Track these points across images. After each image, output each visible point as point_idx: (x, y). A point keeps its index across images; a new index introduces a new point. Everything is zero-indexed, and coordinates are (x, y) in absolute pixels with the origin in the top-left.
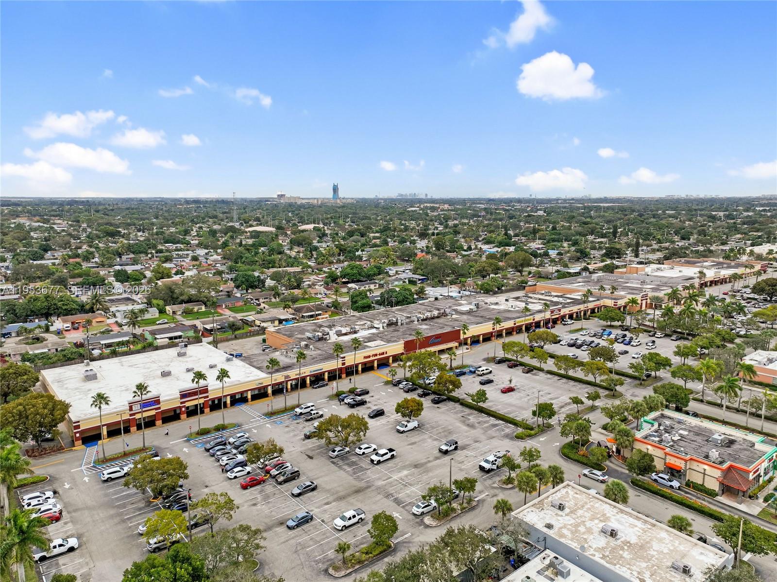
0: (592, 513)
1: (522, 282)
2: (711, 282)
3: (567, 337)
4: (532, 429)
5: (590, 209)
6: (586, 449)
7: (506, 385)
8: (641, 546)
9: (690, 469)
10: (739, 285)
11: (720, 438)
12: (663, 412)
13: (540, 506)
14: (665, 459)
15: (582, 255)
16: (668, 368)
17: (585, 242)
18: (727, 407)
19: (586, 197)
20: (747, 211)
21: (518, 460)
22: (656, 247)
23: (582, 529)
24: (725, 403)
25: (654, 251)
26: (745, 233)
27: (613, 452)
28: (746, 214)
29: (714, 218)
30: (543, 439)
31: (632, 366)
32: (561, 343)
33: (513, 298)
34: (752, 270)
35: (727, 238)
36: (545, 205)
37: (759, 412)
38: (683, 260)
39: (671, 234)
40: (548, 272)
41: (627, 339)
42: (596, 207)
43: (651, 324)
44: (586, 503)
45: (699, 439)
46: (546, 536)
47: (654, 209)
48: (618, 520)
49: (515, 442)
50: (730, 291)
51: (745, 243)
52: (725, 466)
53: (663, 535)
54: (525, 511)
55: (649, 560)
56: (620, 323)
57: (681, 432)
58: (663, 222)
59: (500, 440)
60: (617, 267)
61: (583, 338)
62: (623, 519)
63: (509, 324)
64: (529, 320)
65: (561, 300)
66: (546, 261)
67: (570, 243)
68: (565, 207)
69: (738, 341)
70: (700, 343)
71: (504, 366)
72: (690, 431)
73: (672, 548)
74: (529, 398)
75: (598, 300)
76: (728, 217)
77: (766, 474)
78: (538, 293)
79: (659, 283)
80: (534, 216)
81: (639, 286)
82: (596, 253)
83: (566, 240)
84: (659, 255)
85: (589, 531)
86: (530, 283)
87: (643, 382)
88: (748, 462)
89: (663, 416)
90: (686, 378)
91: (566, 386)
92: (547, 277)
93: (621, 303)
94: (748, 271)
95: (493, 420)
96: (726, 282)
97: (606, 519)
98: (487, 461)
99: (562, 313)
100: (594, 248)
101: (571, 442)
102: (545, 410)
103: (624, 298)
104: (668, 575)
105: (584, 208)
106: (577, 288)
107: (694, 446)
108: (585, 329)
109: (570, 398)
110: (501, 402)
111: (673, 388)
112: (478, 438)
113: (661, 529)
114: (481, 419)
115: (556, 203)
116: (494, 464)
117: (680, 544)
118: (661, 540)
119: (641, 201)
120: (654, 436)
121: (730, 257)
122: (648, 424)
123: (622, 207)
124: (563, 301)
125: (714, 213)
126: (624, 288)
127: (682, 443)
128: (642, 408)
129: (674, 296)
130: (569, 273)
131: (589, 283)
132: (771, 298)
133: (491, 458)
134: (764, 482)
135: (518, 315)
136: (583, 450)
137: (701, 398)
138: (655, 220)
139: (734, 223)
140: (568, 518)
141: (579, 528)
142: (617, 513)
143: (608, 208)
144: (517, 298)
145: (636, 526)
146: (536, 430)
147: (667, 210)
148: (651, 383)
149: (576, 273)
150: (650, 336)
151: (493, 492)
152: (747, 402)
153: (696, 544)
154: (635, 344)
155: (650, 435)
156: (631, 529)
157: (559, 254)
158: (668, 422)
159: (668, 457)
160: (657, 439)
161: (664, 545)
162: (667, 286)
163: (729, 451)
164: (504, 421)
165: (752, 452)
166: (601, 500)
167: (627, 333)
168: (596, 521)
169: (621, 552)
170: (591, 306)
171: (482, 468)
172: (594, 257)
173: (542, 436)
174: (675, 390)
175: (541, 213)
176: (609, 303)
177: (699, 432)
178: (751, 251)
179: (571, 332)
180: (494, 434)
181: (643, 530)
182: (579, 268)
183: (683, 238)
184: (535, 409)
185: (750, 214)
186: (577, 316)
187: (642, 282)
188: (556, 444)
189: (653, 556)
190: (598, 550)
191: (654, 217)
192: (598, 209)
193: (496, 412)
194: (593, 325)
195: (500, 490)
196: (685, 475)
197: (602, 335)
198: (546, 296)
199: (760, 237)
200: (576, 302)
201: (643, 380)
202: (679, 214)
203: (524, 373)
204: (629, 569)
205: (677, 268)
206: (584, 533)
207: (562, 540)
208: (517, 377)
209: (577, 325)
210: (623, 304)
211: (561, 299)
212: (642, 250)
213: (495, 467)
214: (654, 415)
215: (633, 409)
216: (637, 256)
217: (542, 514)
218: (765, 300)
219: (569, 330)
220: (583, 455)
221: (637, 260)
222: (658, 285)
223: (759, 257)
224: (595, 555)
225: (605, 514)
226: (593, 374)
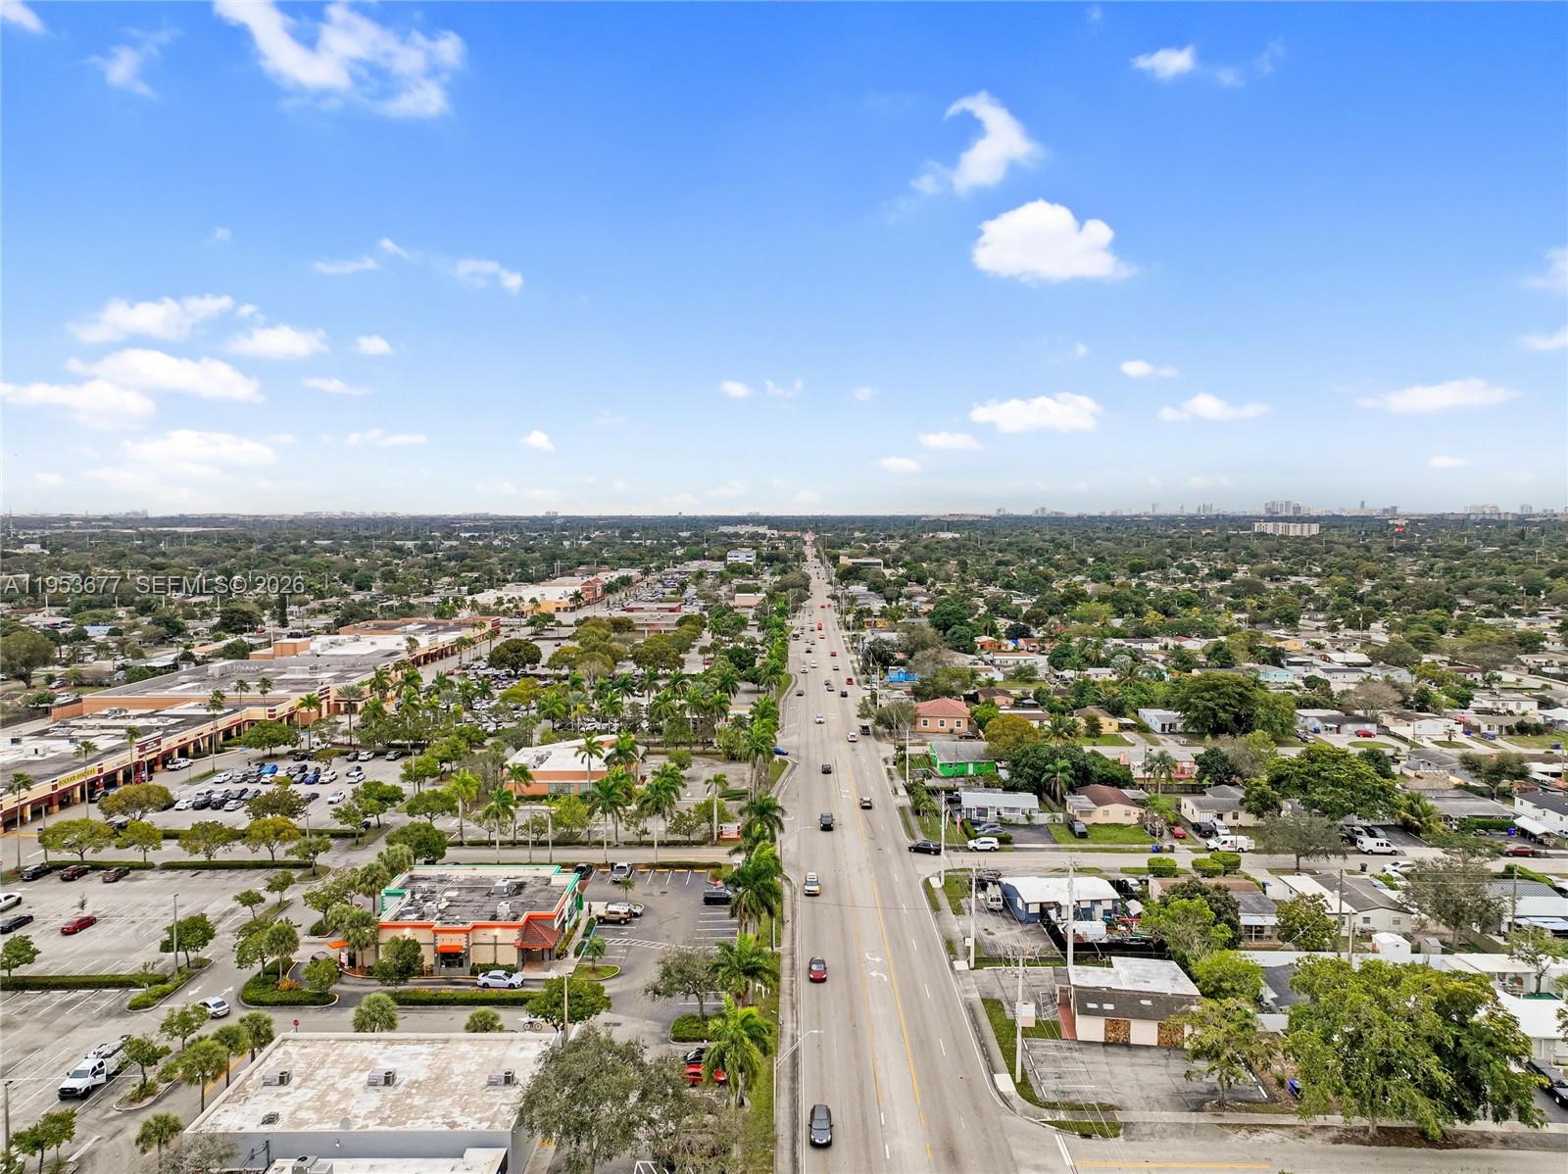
0: (342, 1066)
1: (40, 699)
2: (426, 657)
3: (188, 792)
4: (164, 981)
5: (157, 538)
6: (291, 977)
7: (71, 916)
8: (437, 1078)
9: (474, 944)
10: (467, 656)
11: (506, 884)
12: (413, 873)
13: (242, 1096)
14: (434, 944)
15: (170, 630)
16: (398, 803)
17: (167, 605)
18: (501, 843)
19: (136, 513)
20: (449, 539)
21: (160, 1041)
22: (315, 605)
23: (333, 1097)
24: (496, 837)
25: (313, 613)
26: (455, 575)
27: (342, 965)
28: (447, 543)
29: (400, 551)
30: (196, 991)
31: (339, 814)
32: (177, 806)
33: (30, 735)
34: (484, 631)
35: (430, 583)
36: (38, 532)
37: (543, 838)
38: (371, 624)
39: (335, 581)
40: (100, 672)
41: (310, 773)
42: (167, 534)
43: (345, 740)
44: (328, 1055)
45: (476, 896)
46: (269, 1138)
47: (292, 536)
48: (389, 1058)
49: (131, 1019)
50: (458, 668)
51: (459, 591)
52: (522, 920)
53: (465, 1047)
54: (211, 1118)
55: (454, 1091)
56: (289, 748)
57: (447, 894)
58: (314, 560)
59: (92, 1026)
60: (252, 647)
61: (223, 788)
62: (398, 1053)
63: (41, 790)
64: (92, 772)
65: (154, 722)
66: (86, 650)
67: (132, 608)
68: (92, 536)
69: (488, 742)
70: (439, 754)
71: (51, 882)
72: (460, 889)
73: (481, 1061)
74: (136, 926)
75: (235, 711)
76: (424, 548)
77: (570, 916)
78: (93, 717)
79: (341, 667)
80: (17, 554)
81: (308, 676)
82: (202, 626)
83: (121, 603)
84: (324, 620)
85: (347, 1094)
86: (59, 700)
87: (360, 839)
88: (549, 906)
89: (412, 879)
90: (430, 810)
91: (214, 883)
92: (99, 683)
93: (282, 710)
94: (478, 632)
95: (58, 996)
96: (447, 655)
97: (367, 1063)
98: (77, 1074)
99: (164, 747)
100: (192, 616)
101: (259, 975)
102: (193, 932)
103: (288, 700)
104: (486, 1099)
105: (142, 536)
106: (187, 695)
107: (472, 909)
108: (222, 771)
109: (236, 898)
110: (68, 955)
111: (419, 830)
112: (34, 1042)
113: (459, 1041)
114: (26, 1004)
115: (68, 527)
116: (98, 1073)
117: (490, 1050)
118: (463, 1057)
119: (258, 522)
120: (409, 912)
121: (444, 612)
122: (393, 898)
123: (226, 533)
124: (161, 724)
125: (398, 543)
126: (283, 683)
127: (453, 910)
128: (380, 872)
129: (379, 684)
130: (153, 669)
131: (204, 683)
132: (516, 671)
133: (89, 1064)
134: (570, 930)
135: (59, 767)
136: (285, 981)
137: (459, 839)
138: (299, 557)
139: (435, 558)
140: (300, 1092)
141: (328, 1098)
142: (385, 1048)
143: (197, 536)
144: (42, 734)
145: (421, 1054)
146: (177, 978)
147: (316, 539)
148: (373, 837)
149: (165, 667)
150: (349, 761)
151: (109, 1128)
152: (526, 827)
153: (512, 1040)
154: (327, 779)
155: (403, 914)
156: (414, 1062)
157: (113, 632)
158: (425, 885)
159: (440, 936)
160: (415, 916)
161: (469, 1062)
162: (357, 671)
163: (520, 899)
164: (91, 988)
165: (549, 891)
166: (352, 1040)
167: (305, 762)
168: (354, 1075)
169: (408, 1101)
170: (223, 724)
171: (67, 1095)
172: (196, 634)
173: (193, 985)
174: (423, 831)
175: (35, 548)
176: (259, 713)
177: (473, 886)
178: (474, 602)
179: (192, 781)
180: (74, 1021)
181: (432, 1054)
182: (172, 657)
183: (359, 588)
184: (167, 937)
185: (454, 543)
186: (197, 749)
187: (311, 668)
188: (227, 990)
189: (457, 1084)
190: (370, 1115)
191: (295, 553)
192: (175, 538)
193: (64, 977)
194: (235, 761)
195: (126, 1118)
196: (468, 958)
197: (260, 776)
198: (116, 718)
199: (477, 580)
200: (189, 721)
201: (361, 835)
202: (340, 545)
203: (106, 882)
204: (428, 1118)
205: (366, 639)
206: (338, 1102)
207: (303, 1129)
208: (95, 893)
209: (203, 765)
210: (287, 713)
211: (155, 720)
212: (291, 613)
213: (101, 1079)
214: (400, 879)
215: (364, 879)
216: (284, 624)
217: (248, 1107)
218: (509, 676)
219: (187, 778)
220: (290, 989)
221: (287, 630)
222: (341, 671)
223: (486, 611)
224: (367, 1126)
225: (366, 1058)
226: (269, 845)
